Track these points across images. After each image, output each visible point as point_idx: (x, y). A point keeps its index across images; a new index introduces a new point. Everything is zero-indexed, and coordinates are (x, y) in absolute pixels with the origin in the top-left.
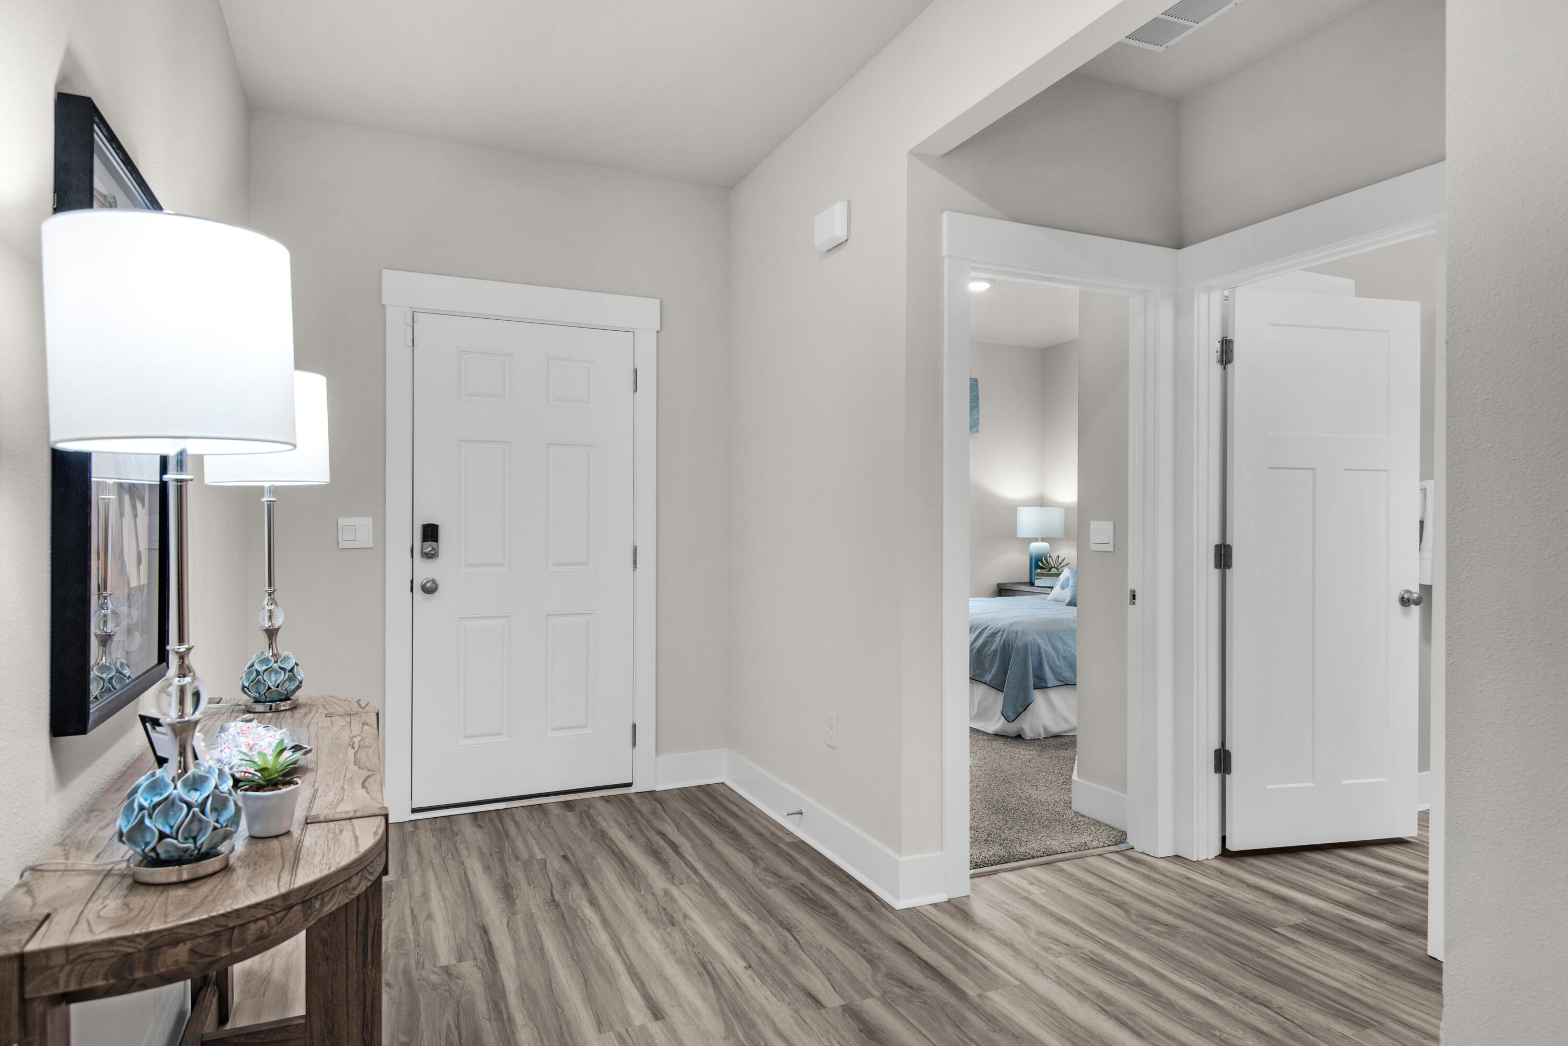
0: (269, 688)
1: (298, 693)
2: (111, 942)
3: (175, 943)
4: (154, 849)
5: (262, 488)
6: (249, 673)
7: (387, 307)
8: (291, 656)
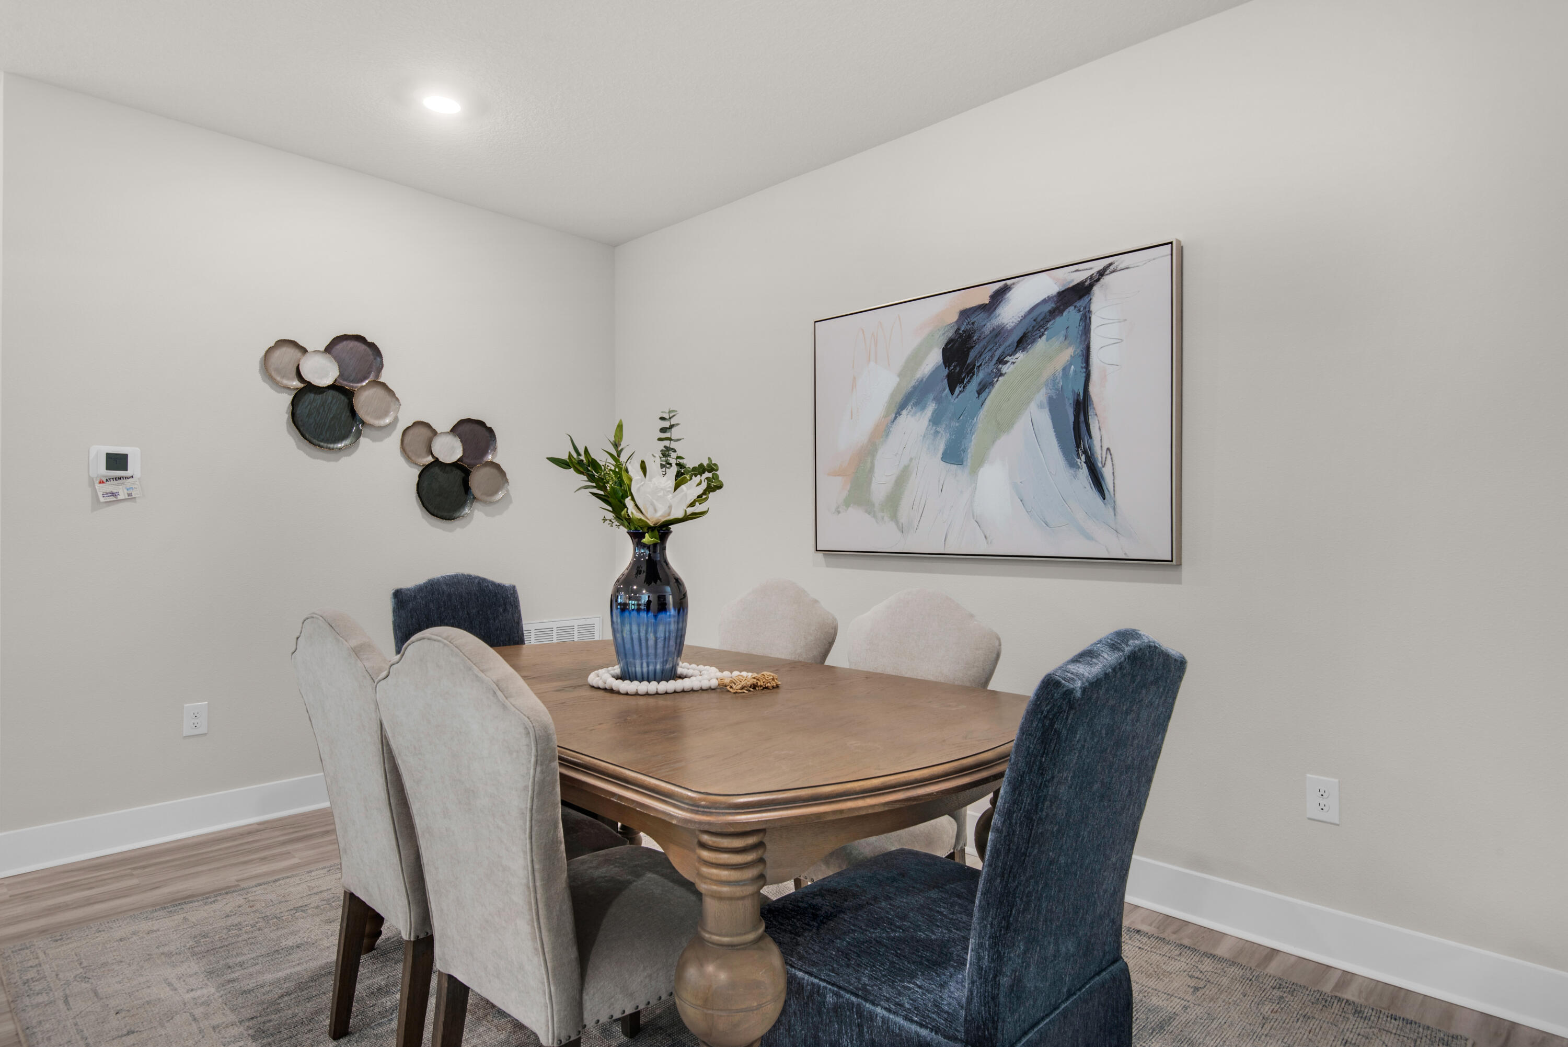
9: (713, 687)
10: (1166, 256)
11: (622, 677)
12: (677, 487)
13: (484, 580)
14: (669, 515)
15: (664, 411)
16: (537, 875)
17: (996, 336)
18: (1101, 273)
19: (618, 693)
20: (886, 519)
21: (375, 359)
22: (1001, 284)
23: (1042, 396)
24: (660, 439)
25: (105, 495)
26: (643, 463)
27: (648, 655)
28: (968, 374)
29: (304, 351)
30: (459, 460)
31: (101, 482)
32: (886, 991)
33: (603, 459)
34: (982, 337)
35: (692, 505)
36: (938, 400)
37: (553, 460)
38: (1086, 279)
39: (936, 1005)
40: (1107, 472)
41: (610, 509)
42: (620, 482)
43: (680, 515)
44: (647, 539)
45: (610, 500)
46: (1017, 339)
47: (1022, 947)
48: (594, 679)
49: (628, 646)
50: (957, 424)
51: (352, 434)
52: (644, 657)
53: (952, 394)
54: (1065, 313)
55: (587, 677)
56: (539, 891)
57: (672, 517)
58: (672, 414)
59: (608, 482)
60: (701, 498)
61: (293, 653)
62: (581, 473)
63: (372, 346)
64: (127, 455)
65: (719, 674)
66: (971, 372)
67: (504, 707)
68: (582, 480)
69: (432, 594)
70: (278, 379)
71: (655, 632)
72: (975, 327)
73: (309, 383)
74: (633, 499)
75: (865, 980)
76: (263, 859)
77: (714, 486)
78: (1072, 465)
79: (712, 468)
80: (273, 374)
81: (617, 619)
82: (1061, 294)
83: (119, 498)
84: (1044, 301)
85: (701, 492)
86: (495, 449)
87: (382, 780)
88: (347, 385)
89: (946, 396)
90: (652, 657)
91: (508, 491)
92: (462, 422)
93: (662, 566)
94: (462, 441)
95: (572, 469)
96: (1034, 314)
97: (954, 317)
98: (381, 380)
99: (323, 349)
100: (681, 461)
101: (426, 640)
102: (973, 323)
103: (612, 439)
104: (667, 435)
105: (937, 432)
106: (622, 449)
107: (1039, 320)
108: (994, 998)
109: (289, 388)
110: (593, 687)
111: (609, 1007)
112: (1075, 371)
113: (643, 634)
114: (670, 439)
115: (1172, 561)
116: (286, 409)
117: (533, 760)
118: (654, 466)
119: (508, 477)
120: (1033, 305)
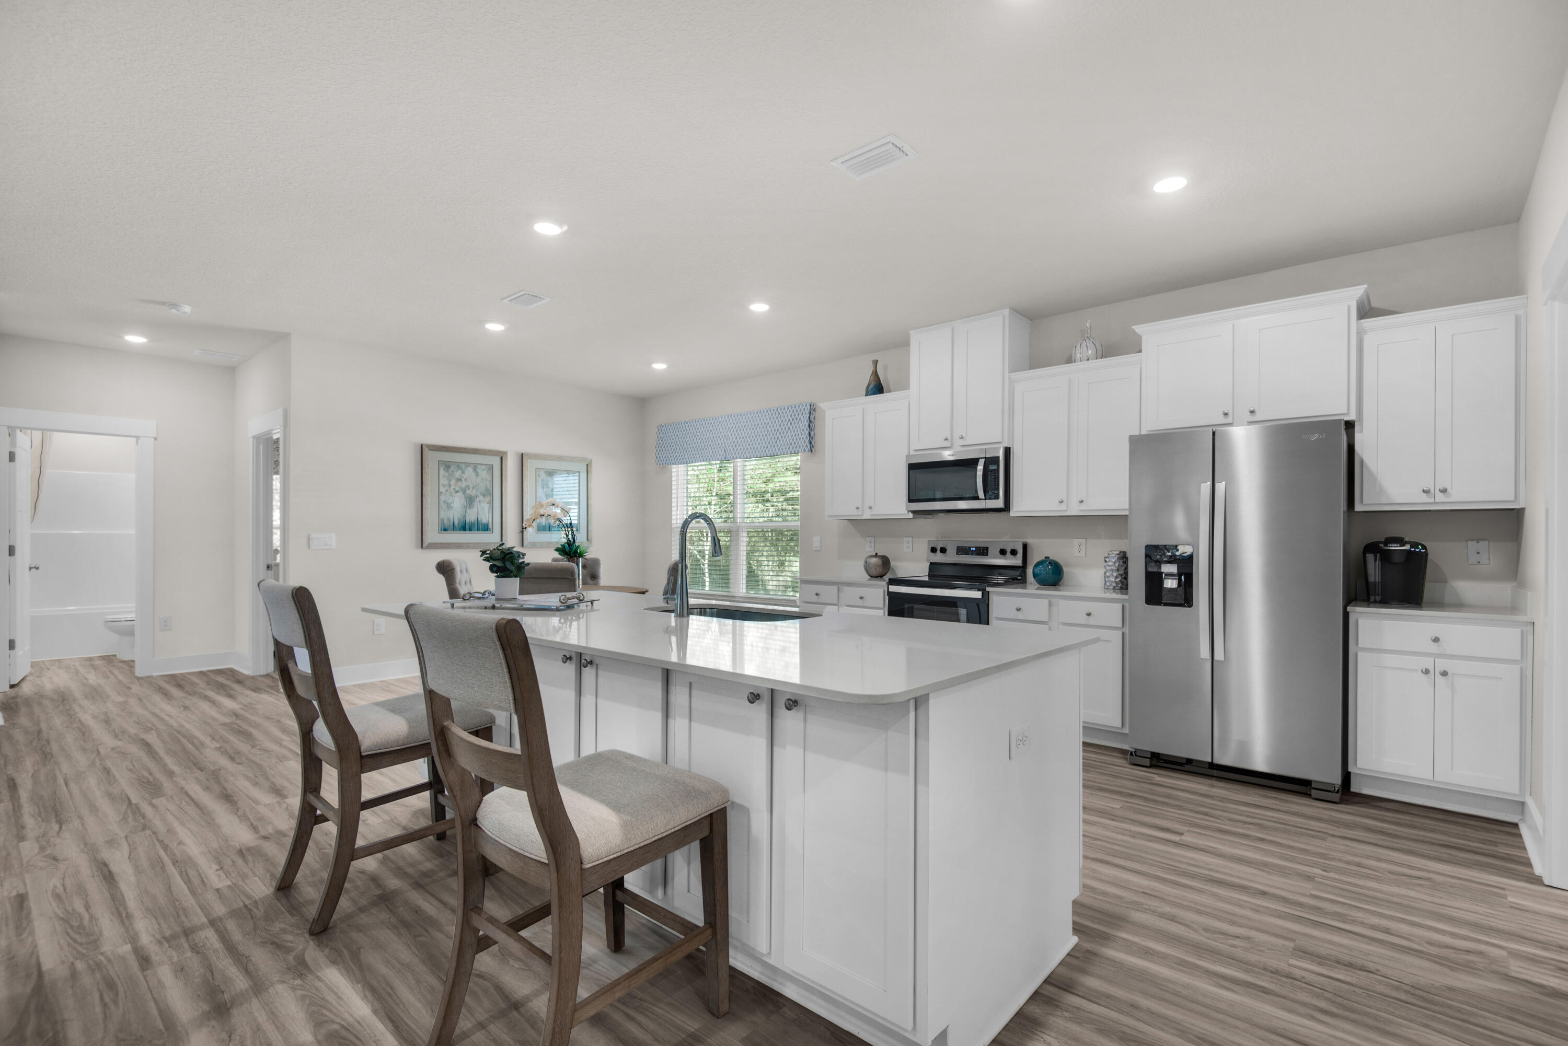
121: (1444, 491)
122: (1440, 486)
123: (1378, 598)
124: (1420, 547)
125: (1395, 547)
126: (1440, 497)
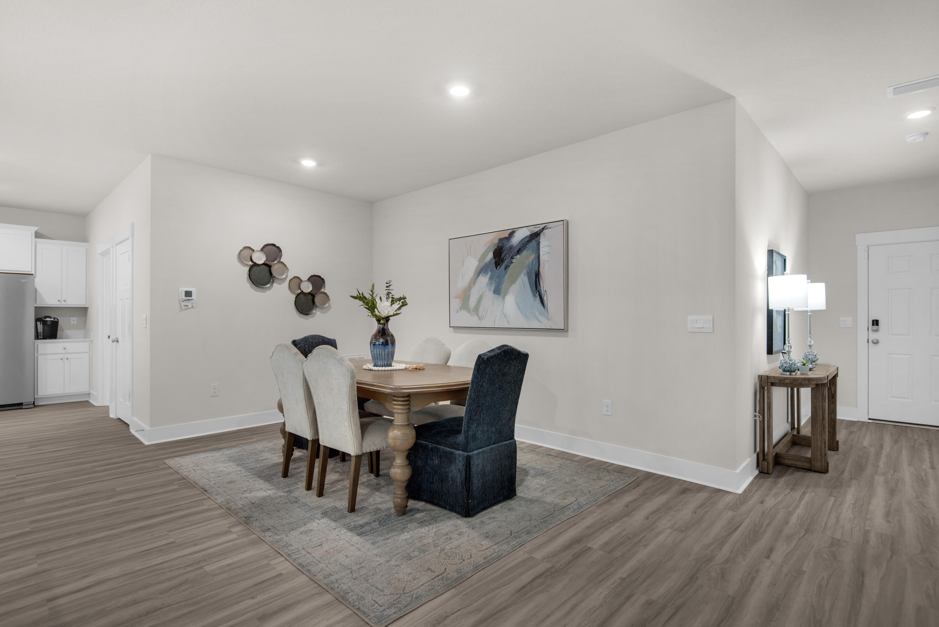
0: (809, 359)
1: (817, 361)
2: (779, 377)
3: (788, 379)
4: (784, 369)
5: (808, 311)
6: (805, 355)
7: (858, 247)
8: (815, 352)
9: (403, 369)
10: (561, 225)
11: (374, 366)
12: (391, 305)
13: (324, 337)
14: (389, 314)
15: (387, 280)
16: (351, 409)
17: (511, 249)
18: (543, 229)
19: (373, 370)
20: (474, 315)
21: (279, 252)
22: (511, 231)
23: (525, 271)
24: (386, 290)
25: (184, 306)
26: (380, 297)
27: (382, 359)
28: (501, 262)
29: (254, 250)
30: (311, 291)
31: (183, 301)
32: (443, 441)
33: (367, 296)
34: (506, 249)
35: (396, 311)
36: (492, 271)
37: (352, 296)
38: (538, 231)
39: (455, 442)
40: (545, 298)
41: (370, 312)
42: (373, 304)
43: (392, 314)
44: (382, 322)
45: (370, 309)
46: (517, 250)
47: (475, 425)
48: (365, 367)
49: (376, 356)
50: (498, 280)
51: (271, 282)
52: (381, 360)
53: (497, 269)
54: (532, 242)
55: (363, 366)
56: (351, 414)
57: (390, 315)
58: (390, 281)
59: (369, 303)
60: (400, 308)
61: (271, 357)
62: (361, 301)
63: (278, 248)
64: (192, 291)
65: (405, 365)
66: (503, 261)
67: (342, 364)
68: (361, 303)
69: (306, 342)
70: (244, 261)
71: (384, 352)
72: (504, 245)
73: (255, 263)
74: (377, 309)
75: (438, 439)
76: (243, 439)
77: (404, 304)
78: (535, 296)
79: (404, 298)
80: (242, 259)
81: (372, 347)
82: (531, 235)
83: (189, 307)
84: (526, 237)
85: (399, 307)
86: (324, 287)
87: (303, 392)
88: (269, 263)
89: (494, 269)
90: (383, 360)
91: (330, 303)
92: (312, 276)
93: (387, 330)
94: (312, 284)
95: (358, 299)
96: (523, 242)
97: (497, 241)
98: (282, 260)
99: (260, 250)
100: (393, 296)
101: (319, 349)
102: (503, 244)
103: (371, 289)
104: (388, 288)
105: (491, 283)
106: (374, 293)
107: (524, 244)
108: (468, 437)
109: (248, 265)
110: (364, 369)
111: (369, 448)
112: (535, 263)
113: (380, 352)
114: (389, 290)
115: (564, 329)
116: (247, 273)
117: (350, 378)
118: (384, 298)
119: (330, 297)
120: (522, 238)
121: (65, 301)
122: (63, 299)
123: (41, 337)
124: (56, 319)
125: (48, 319)
126: (63, 303)
